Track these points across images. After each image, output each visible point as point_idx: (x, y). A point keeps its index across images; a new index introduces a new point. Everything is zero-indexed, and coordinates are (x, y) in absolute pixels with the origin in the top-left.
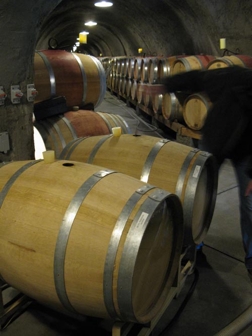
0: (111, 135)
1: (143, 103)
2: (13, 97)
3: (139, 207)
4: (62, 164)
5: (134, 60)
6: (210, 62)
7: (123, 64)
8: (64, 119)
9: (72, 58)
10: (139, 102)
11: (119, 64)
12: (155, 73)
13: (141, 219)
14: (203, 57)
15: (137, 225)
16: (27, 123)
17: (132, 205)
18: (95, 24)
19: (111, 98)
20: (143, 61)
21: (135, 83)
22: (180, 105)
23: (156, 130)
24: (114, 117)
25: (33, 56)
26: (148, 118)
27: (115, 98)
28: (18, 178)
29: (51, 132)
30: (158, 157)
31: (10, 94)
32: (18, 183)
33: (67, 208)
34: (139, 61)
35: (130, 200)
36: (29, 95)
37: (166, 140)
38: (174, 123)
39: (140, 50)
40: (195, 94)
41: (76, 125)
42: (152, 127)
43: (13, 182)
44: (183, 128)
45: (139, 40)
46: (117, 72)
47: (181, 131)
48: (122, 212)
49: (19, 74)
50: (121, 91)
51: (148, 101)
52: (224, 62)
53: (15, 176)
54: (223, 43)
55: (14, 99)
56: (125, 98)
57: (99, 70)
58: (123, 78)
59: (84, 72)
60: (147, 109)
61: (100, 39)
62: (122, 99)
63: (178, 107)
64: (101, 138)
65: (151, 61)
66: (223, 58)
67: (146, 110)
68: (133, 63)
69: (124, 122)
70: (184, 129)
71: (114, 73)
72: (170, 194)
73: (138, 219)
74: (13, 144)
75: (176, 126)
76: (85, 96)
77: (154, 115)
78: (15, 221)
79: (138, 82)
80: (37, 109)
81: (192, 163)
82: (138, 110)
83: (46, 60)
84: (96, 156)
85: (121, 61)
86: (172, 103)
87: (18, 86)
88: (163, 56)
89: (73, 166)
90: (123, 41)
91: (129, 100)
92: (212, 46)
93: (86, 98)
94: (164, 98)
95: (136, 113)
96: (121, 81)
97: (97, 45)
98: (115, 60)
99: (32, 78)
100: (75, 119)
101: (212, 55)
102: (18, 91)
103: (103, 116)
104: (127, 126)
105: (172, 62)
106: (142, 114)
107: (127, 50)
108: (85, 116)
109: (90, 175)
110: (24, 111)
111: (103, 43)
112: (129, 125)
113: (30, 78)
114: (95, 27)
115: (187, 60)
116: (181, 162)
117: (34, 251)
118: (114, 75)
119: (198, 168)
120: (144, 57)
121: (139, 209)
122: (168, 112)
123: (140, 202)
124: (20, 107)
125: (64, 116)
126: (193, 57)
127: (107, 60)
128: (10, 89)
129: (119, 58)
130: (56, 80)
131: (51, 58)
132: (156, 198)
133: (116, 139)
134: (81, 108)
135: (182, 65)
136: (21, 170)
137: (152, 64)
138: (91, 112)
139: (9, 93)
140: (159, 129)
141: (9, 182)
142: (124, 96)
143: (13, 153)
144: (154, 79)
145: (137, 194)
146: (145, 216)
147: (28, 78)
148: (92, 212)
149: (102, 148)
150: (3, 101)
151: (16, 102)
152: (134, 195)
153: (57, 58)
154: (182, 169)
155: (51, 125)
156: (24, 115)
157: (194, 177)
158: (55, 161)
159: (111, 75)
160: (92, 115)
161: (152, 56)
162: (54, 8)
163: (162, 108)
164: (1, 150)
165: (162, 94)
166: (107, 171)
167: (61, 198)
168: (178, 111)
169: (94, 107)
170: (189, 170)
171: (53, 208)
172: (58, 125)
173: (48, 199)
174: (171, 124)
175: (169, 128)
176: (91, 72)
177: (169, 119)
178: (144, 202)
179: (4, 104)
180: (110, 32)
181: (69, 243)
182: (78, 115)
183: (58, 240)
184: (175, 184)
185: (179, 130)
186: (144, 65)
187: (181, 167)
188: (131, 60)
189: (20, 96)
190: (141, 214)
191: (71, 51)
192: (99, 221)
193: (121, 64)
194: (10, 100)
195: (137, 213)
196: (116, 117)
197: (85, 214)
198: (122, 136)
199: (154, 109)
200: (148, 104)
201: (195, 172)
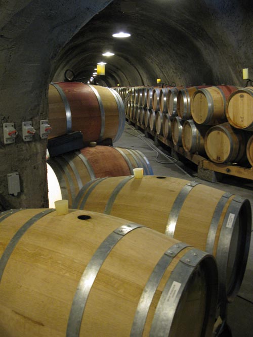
0: (132, 176)
1: (161, 134)
2: (25, 134)
3: (169, 275)
4: (77, 216)
5: (153, 90)
6: (232, 92)
7: (141, 94)
8: (81, 156)
9: (89, 90)
10: (158, 133)
11: (137, 94)
12: (174, 104)
13: (172, 291)
14: (224, 88)
15: (167, 299)
16: (40, 162)
17: (160, 271)
18: (113, 54)
19: (129, 129)
20: (161, 92)
21: (154, 114)
22: (201, 137)
23: (175, 163)
24: (134, 153)
25: (47, 89)
26: (167, 149)
27: (133, 128)
28: (26, 232)
29: (67, 170)
30: (186, 203)
31: (22, 131)
32: (25, 239)
33: (82, 273)
34: (158, 91)
35: (158, 264)
36: (42, 131)
37: (194, 183)
38: (195, 155)
39: (158, 80)
40: (218, 126)
41: (93, 162)
42: (172, 159)
43: (19, 238)
44: (204, 161)
45: (157, 70)
46: (135, 103)
47: (202, 163)
48: (149, 280)
49: (31, 110)
50: (139, 121)
51: (168, 132)
52: (248, 93)
53: (23, 229)
54: (245, 73)
55: (26, 136)
56: (143, 128)
57: (118, 103)
58: (141, 108)
59: (102, 106)
60: (167, 140)
61: (118, 68)
62: (140, 129)
63: (199, 139)
64: (121, 179)
65: (170, 91)
66: (246, 88)
67: (165, 141)
68: (151, 93)
69: (145, 158)
70: (206, 162)
71: (132, 103)
72: (205, 255)
73: (169, 290)
74: (24, 185)
75: (197, 159)
76: (103, 130)
77: (174, 147)
78: (21, 286)
79: (156, 112)
80: (51, 145)
81: (224, 210)
82: (156, 141)
83: (62, 93)
84: (116, 202)
85: (139, 91)
86: (193, 134)
87: (30, 122)
88: (182, 86)
89: (89, 220)
90: (142, 72)
91: (148, 131)
92: (233, 75)
93: (103, 132)
94: (184, 130)
95: (155, 144)
96: (139, 111)
97: (114, 75)
98: (133, 90)
99: (46, 113)
100: (93, 156)
101: (233, 85)
102: (31, 127)
103: (122, 153)
104: (148, 163)
105: (193, 92)
106: (160, 145)
107: (145, 79)
108: (103, 152)
109: (110, 232)
110: (36, 149)
111: (121, 73)
112: (149, 160)
113: (44, 114)
114: (112, 57)
115: (207, 90)
116: (212, 210)
117: (43, 325)
118: (132, 105)
119: (232, 217)
120: (163, 87)
121: (170, 277)
122: (189, 144)
123: (170, 268)
124: (33, 145)
125: (80, 153)
126: (214, 88)
127: (124, 90)
128: (22, 125)
129: (137, 88)
130: (72, 114)
131: (67, 91)
132: (189, 262)
133: (137, 182)
134: (98, 144)
135: (203, 96)
136: (30, 222)
137: (171, 95)
138: (109, 148)
139: (21, 130)
140: (179, 162)
141: (15, 236)
142: (142, 127)
143: (24, 195)
144: (174, 110)
145: (167, 257)
146: (177, 286)
147: (41, 113)
148: (112, 279)
149: (121, 192)
150: (14, 139)
151: (28, 140)
152: (163, 258)
153: (74, 91)
154: (213, 217)
155: (67, 163)
156: (37, 153)
157: (227, 228)
158: (70, 212)
159: (129, 105)
160: (111, 152)
161: (170, 86)
162: (70, 39)
163: (183, 140)
164: (11, 192)
165: (182, 125)
166: (129, 226)
167: (75, 261)
168: (199, 143)
169: (112, 141)
170: (221, 218)
171: (66, 273)
172: (74, 162)
173: (59, 262)
174: (192, 157)
175: (190, 161)
176: (109, 104)
177: (189, 152)
178: (176, 267)
179: (14, 142)
180: (128, 63)
181: (84, 318)
182: (95, 151)
183: (71, 314)
184: (206, 235)
185: (201, 163)
186: (163, 95)
187: (212, 215)
188: (149, 91)
189: (32, 133)
190: (172, 284)
191: (89, 83)
192: (121, 291)
193: (139, 95)
194: (21, 137)
195: (167, 282)
196: (136, 153)
197: (105, 282)
198: (144, 178)
199: (173, 141)
200: (167, 135)
201: (228, 221)
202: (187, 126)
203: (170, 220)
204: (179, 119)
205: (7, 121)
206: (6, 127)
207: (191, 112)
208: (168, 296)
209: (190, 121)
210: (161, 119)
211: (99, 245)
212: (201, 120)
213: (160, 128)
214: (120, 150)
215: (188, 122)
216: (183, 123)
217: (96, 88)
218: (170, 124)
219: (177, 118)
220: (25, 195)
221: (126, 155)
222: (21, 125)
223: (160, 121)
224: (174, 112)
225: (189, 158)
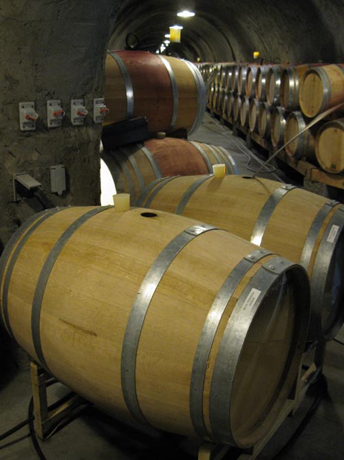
0: (211, 175)
1: (256, 131)
2: (74, 115)
3: (248, 281)
4: (140, 214)
5: (247, 69)
7: (230, 74)
8: (144, 149)
9: (159, 63)
10: (252, 130)
11: (224, 74)
12: (276, 88)
13: (250, 298)
15: (244, 306)
16: (92, 153)
17: (237, 277)
18: (193, 14)
19: (211, 123)
20: (259, 70)
21: (247, 102)
22: (311, 137)
23: (274, 172)
24: (215, 150)
25: (103, 58)
26: (263, 153)
27: (217, 123)
28: (77, 230)
29: (125, 167)
31: (70, 112)
32: (77, 237)
34: (254, 70)
35: (235, 269)
36: (96, 113)
37: (290, 186)
38: (301, 162)
39: (256, 54)
40: (335, 121)
41: (160, 158)
42: (269, 167)
43: (69, 236)
44: (314, 170)
45: (255, 39)
46: (221, 86)
47: (311, 174)
48: (224, 286)
49: (83, 84)
50: (226, 113)
55: (75, 119)
56: (231, 122)
57: (197, 82)
58: (229, 94)
59: (175, 82)
60: (263, 140)
61: (199, 36)
62: (226, 124)
63: (308, 139)
64: (196, 178)
65: (271, 71)
67: (261, 141)
68: (245, 73)
69: (230, 157)
70: (316, 171)
71: (216, 86)
72: (292, 264)
73: (246, 297)
74: (71, 182)
75: (303, 167)
76: (174, 118)
77: (272, 149)
78: (71, 291)
79: (251, 100)
80: (107, 134)
81: (327, 221)
82: (249, 142)
83: (122, 65)
84: (188, 205)
85: (227, 69)
87: (81, 101)
88: (289, 63)
90: (233, 40)
91: (238, 126)
93: (175, 122)
94: (287, 125)
95: (246, 146)
96: (226, 98)
98: (219, 67)
99: (102, 89)
100: (160, 151)
102: (81, 107)
103: (199, 148)
104: (233, 164)
105: (304, 73)
106: (254, 146)
107: (237, 53)
108: (174, 147)
109: (180, 231)
110: (88, 136)
111: (203, 43)
112: (236, 163)
113: (99, 90)
114: (192, 18)
115: (324, 70)
116: (310, 220)
117: (96, 335)
118: (216, 89)
119: (335, 229)
120: (261, 64)
121: (248, 284)
122: (293, 146)
123: (250, 274)
124: (84, 130)
125: (143, 146)
126: (334, 66)
127: (207, 67)
129: (224, 64)
130: (134, 94)
131: (128, 62)
132: (273, 269)
133: (218, 181)
134: (168, 135)
135: (317, 77)
136: (82, 220)
137: (273, 75)
138: (182, 141)
139: (69, 110)
140: (279, 170)
142: (230, 120)
143: (70, 195)
144: (275, 97)
145: (246, 262)
146: (256, 294)
147: (96, 90)
148: (180, 283)
149: (196, 193)
150: (60, 121)
151: (77, 123)
152: (241, 262)
153: (138, 63)
154: (311, 228)
155: (126, 158)
156: (89, 142)
157: (328, 242)
158: (131, 209)
159: (212, 89)
160: (184, 146)
161: (273, 63)
164: (54, 190)
165: (286, 119)
166: (204, 227)
167: (137, 262)
168: (308, 144)
169: (186, 134)
170: (322, 230)
171: (125, 275)
172: (135, 157)
173: (118, 263)
174: (297, 164)
175: (294, 170)
176: (184, 83)
177: (294, 156)
178: (256, 273)
179: (60, 125)
180: (213, 27)
181: (145, 327)
182: (164, 144)
183: (130, 321)
184: (300, 251)
185: (308, 172)
186: (261, 76)
187: (310, 226)
188: (242, 69)
189: (83, 115)
190: (250, 291)
191: (158, 52)
192: (190, 297)
193: (227, 74)
194: (69, 119)
195: (244, 290)
196: (219, 150)
197: (170, 286)
198: (226, 177)
199: (273, 141)
200: (264, 132)
201: (330, 234)
202: (292, 120)
203: (256, 230)
204: (282, 111)
205: (52, 98)
206: (51, 105)
207: (298, 100)
208: (244, 304)
209: (297, 113)
210: (257, 108)
211: (166, 244)
212: (313, 111)
213: (255, 122)
214: (196, 145)
215: (294, 115)
216: (287, 115)
217: (167, 60)
218: (268, 117)
219: (279, 108)
220: (72, 195)
221: (205, 151)
222: (69, 104)
223: (255, 112)
224: (275, 99)
225: (292, 165)
